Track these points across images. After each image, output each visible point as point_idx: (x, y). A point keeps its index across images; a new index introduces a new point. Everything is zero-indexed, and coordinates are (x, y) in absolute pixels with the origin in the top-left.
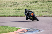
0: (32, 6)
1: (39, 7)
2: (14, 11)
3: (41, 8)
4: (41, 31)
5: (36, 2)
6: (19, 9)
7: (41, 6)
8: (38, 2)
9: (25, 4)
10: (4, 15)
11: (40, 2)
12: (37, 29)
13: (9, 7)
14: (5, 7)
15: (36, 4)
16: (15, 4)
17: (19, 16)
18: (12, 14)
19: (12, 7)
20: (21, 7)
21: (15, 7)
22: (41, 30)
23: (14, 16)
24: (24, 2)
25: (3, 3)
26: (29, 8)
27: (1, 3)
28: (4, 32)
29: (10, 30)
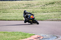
1: (57, 10)
3: (59, 11)
4: (59, 37)
5: (53, 3)
7: (59, 8)
8: (56, 4)
9: (40, 6)
11: (58, 3)
12: (55, 35)
13: (22, 9)
14: (17, 10)
15: (53, 6)
16: (28, 6)
19: (25, 9)
24: (39, 4)
25: (14, 5)
26: (44, 10)
27: (12, 5)
28: (15, 39)
29: (22, 37)
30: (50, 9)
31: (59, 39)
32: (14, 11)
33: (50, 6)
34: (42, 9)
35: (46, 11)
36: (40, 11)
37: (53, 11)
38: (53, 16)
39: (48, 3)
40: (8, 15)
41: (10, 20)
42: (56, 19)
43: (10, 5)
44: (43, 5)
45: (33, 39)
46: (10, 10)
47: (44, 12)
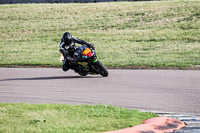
2: (135, 45)
6: (154, 40)
9: (175, 19)
13: (115, 31)
14: (100, 31)
16: (136, 21)
17: (152, 67)
19: (127, 31)
20: (162, 32)
21: (137, 31)
23: (133, 67)
24: (172, 12)
26: (190, 34)
27: (84, 17)
28: (94, 129)
29: (117, 122)
34: (182, 31)
35: (196, 38)
36: (175, 37)
43: (78, 16)
44: (187, 16)
45: (152, 129)
47: (189, 40)
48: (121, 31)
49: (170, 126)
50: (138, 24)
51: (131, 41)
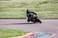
0: (42, 7)
1: (50, 8)
5: (46, 2)
7: (52, 7)
8: (49, 3)
9: (34, 5)
10: (11, 17)
11: (51, 2)
13: (17, 8)
14: (12, 8)
15: (46, 5)
18: (19, 16)
19: (20, 8)
20: (30, 9)
21: (23, 8)
22: (53, 34)
23: (22, 18)
24: (33, 3)
25: (10, 4)
26: (38, 9)
27: (7, 4)
28: (11, 36)
29: (17, 34)
30: (43, 8)
31: (52, 36)
32: (9, 9)
33: (43, 5)
34: (36, 8)
35: (40, 10)
36: (34, 10)
37: (46, 10)
38: (46, 15)
39: (41, 2)
40: (4, 14)
41: (6, 19)
42: (49, 17)
44: (37, 4)
46: (6, 9)
47: (38, 11)
48: (18, 8)
49: (33, 35)
50: (23, 6)
51: (21, 11)
